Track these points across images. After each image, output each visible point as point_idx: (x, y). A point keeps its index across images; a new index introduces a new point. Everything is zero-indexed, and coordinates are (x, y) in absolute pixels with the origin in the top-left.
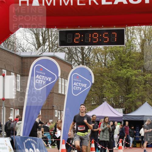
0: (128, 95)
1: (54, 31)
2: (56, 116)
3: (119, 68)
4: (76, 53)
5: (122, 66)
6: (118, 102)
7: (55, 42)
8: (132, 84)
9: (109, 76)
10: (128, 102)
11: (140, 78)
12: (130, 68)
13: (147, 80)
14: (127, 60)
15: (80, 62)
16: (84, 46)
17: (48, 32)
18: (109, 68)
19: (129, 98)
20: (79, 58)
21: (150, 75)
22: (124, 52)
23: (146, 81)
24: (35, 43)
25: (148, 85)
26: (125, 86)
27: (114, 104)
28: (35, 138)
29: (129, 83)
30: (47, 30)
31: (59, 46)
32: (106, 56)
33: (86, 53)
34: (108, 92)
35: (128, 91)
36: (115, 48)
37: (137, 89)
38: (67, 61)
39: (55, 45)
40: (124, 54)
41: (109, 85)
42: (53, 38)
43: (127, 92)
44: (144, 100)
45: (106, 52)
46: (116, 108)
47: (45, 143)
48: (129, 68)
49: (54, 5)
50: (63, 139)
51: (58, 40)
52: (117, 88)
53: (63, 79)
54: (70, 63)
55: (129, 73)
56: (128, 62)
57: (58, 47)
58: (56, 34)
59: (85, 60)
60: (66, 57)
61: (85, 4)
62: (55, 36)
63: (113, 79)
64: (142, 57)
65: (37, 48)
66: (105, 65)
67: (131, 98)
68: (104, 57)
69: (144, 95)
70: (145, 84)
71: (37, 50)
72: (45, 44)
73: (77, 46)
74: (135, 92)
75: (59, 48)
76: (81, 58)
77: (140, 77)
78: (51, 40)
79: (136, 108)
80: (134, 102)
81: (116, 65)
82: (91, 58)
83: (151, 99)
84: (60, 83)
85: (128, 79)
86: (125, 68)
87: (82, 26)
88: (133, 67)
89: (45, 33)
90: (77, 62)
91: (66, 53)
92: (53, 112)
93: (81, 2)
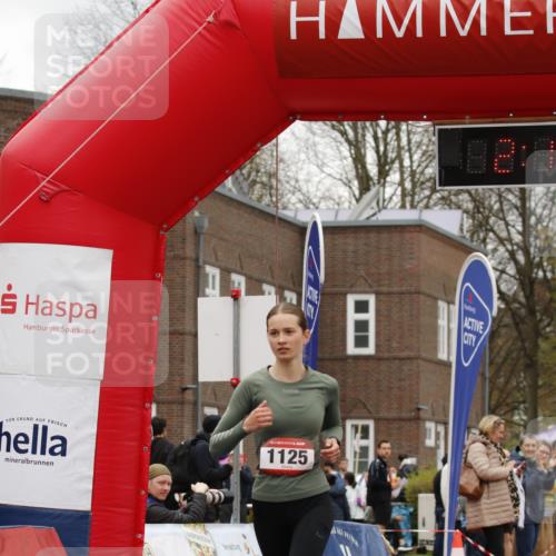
1: (420, 130)
2: (430, 442)
4: (501, 210)
7: (422, 173)
15: (517, 244)
16: (532, 186)
17: (398, 134)
20: (512, 230)
24: (352, 174)
28: (352, 527)
30: (393, 127)
31: (438, 188)
33: (539, 211)
38: (468, 243)
39: (423, 183)
42: (416, 157)
47: (388, 543)
49: (419, 33)
51: (436, 161)
57: (434, 190)
58: (425, 141)
59: (536, 238)
60: (466, 227)
61: (531, 32)
62: (424, 148)
65: (357, 193)
71: (358, 201)
72: (388, 179)
73: (503, 187)
75: (438, 195)
76: (520, 229)
78: (407, 163)
84: (442, 322)
87: (521, 113)
89: (385, 139)
90: (504, 245)
91: (466, 212)
92: (418, 428)
93: (516, 23)
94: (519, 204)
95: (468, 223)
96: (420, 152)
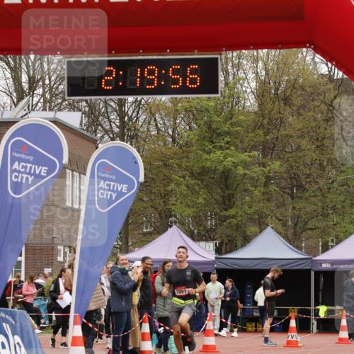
0: (226, 210)
1: (56, 61)
2: (60, 259)
3: (207, 149)
4: (107, 112)
5: (212, 142)
6: (205, 227)
7: (57, 88)
8: (235, 186)
9: (183, 165)
10: (227, 228)
11: (256, 171)
12: (233, 148)
13: (271, 175)
14: (226, 129)
15: (116, 133)
16: (126, 97)
17: (41, 64)
18: (184, 148)
19: (228, 217)
20: (113, 125)
21: (277, 163)
22: (219, 111)
23: (268, 178)
24: (12, 89)
25: (273, 188)
26: (219, 190)
27: (196, 232)
28: (10, 311)
29: (230, 181)
30: (39, 59)
31: (67, 98)
32: (175, 119)
33: (130, 113)
34: (181, 203)
35: (227, 202)
36: (196, 101)
37: (249, 196)
38: (85, 133)
39: (57, 95)
40: (218, 116)
41: (183, 187)
42: (53, 78)
43: (225, 205)
44: (264, 222)
45: (177, 110)
46: (198, 241)
47: (33, 322)
48: (228, 148)
49: (56, 0)
50: (75, 312)
51: (65, 82)
52: (201, 193)
53: (76, 174)
54: (93, 136)
55: (229, 159)
56: (228, 133)
57: (64, 100)
58: (59, 68)
59: (128, 130)
60: (84, 122)
61: (127, 1)
62: (58, 72)
63: (192, 173)
64: (259, 124)
65: (15, 100)
66: (174, 141)
67: (233, 217)
68: (172, 123)
69: (265, 210)
70: (266, 185)
71: (16, 106)
72: (35, 92)
73: (108, 98)
74: (242, 204)
75: (67, 102)
76: (118, 124)
77: (256, 169)
78: (47, 82)
79: (247, 240)
80: (240, 227)
81: (198, 140)
82: (140, 124)
83: (280, 220)
84: (69, 182)
85: (226, 173)
86: (221, 148)
88: (240, 145)
89: (34, 67)
90: (108, 134)
91: (84, 113)
92: (53, 250)
94: (117, 108)
95: (85, 120)
96: (55, 75)
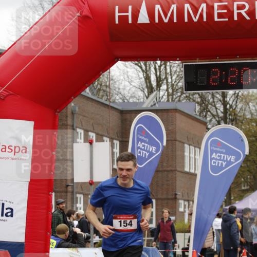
1: (176, 65)
2: (181, 209)
4: (214, 102)
7: (177, 85)
15: (221, 117)
16: (228, 91)
17: (165, 67)
20: (219, 112)
24: (144, 86)
28: (146, 248)
30: (163, 64)
31: (184, 92)
33: (231, 103)
38: (198, 117)
39: (177, 90)
42: (174, 78)
47: (162, 256)
49: (175, 21)
50: (193, 249)
51: (183, 80)
53: (192, 147)
54: (204, 120)
57: (182, 93)
58: (178, 70)
59: (230, 115)
60: (197, 110)
62: (178, 73)
65: (147, 94)
71: (147, 98)
72: (161, 88)
73: (214, 91)
75: (184, 95)
76: (222, 111)
78: (170, 80)
82: (239, 110)
84: (187, 154)
87: (223, 57)
89: (160, 69)
90: (215, 118)
91: (198, 103)
92: (176, 203)
93: (220, 16)
94: (222, 99)
95: (198, 108)
96: (176, 75)
